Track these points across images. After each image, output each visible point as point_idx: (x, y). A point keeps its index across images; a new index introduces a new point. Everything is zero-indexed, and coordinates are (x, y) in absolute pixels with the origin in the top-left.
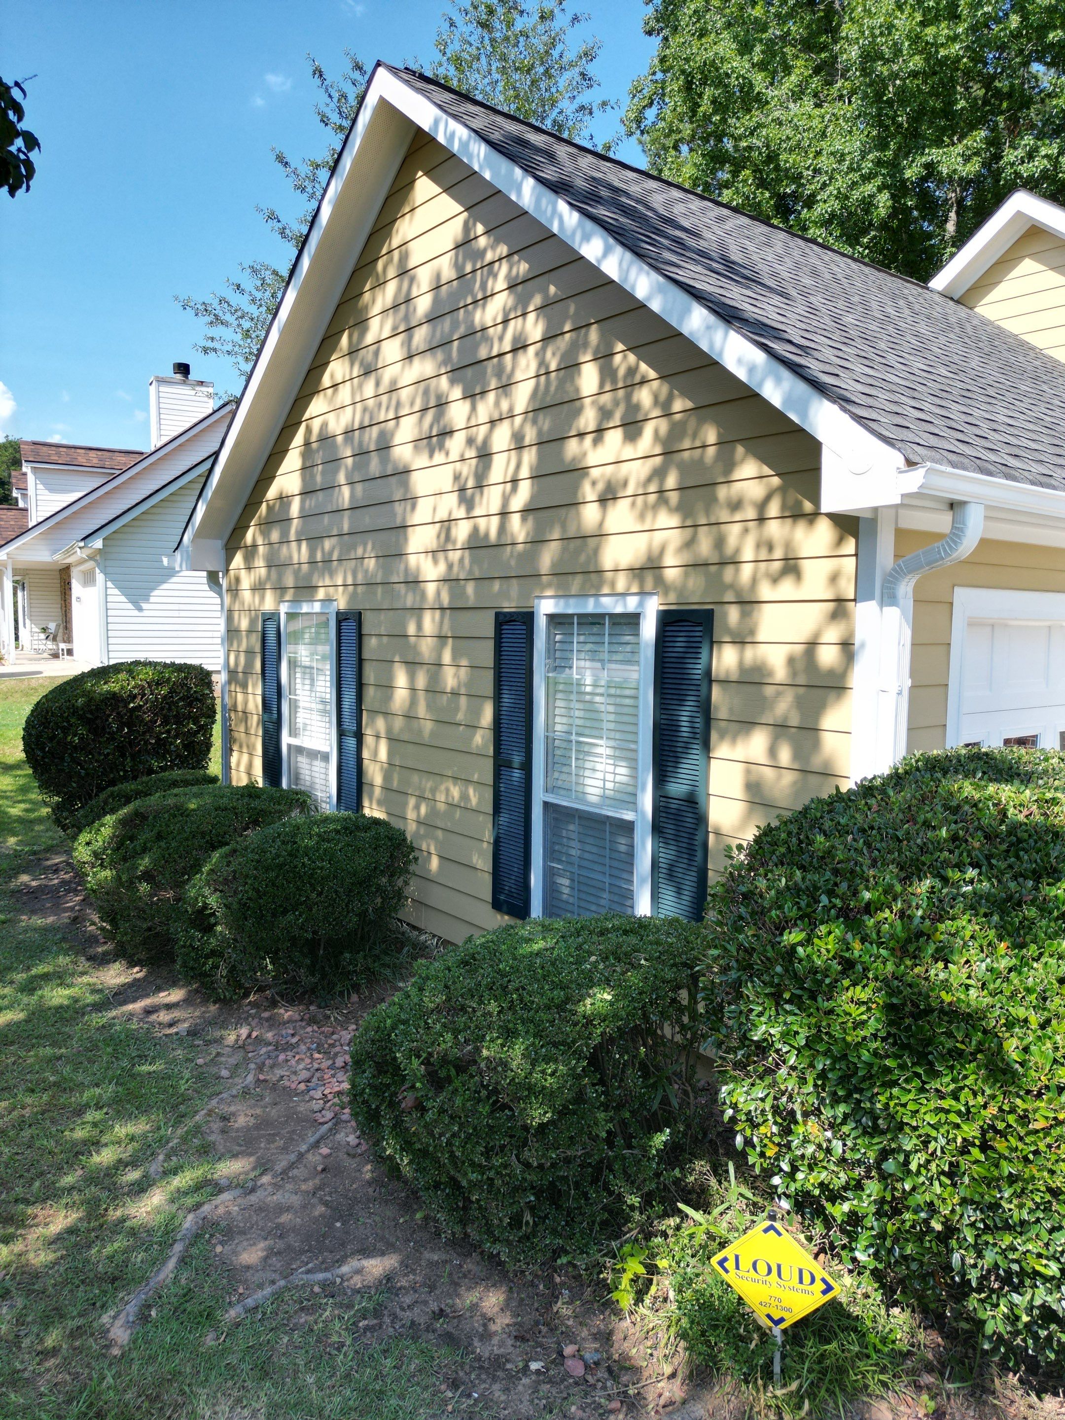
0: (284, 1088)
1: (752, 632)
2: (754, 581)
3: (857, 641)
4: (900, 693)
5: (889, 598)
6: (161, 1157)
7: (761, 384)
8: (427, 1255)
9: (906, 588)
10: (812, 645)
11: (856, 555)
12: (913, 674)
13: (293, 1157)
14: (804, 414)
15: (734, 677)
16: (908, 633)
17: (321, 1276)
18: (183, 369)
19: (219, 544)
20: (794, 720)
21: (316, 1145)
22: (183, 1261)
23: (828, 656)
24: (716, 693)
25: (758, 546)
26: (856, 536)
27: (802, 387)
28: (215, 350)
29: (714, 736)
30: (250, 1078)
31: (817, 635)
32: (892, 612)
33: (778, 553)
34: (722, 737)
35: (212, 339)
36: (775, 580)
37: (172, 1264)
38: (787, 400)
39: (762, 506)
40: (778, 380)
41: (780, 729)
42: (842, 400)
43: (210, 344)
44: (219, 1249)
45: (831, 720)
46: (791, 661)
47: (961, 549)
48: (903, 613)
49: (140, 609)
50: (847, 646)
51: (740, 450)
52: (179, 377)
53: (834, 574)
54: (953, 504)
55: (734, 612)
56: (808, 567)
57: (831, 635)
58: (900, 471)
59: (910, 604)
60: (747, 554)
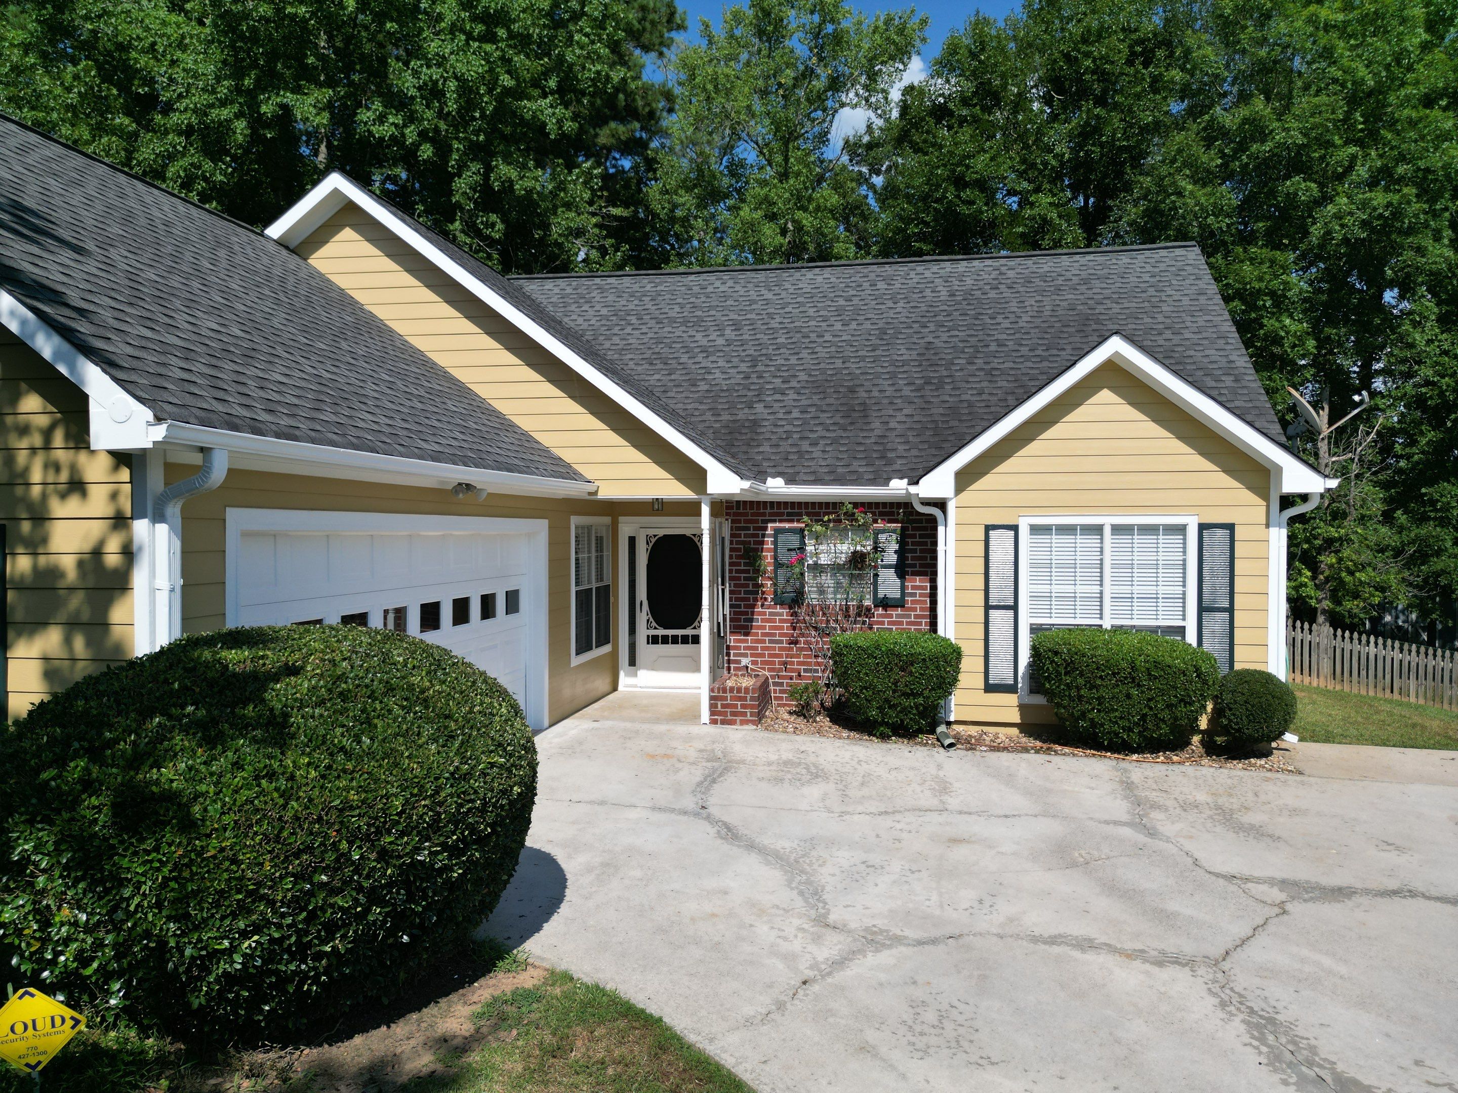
1: (45, 540)
2: (44, 496)
3: (135, 548)
4: (172, 590)
5: (158, 517)
7: (32, 336)
9: (174, 510)
10: (97, 553)
11: (131, 482)
12: (185, 573)
14: (72, 367)
15: (29, 580)
16: (177, 544)
20: (85, 616)
23: (112, 559)
24: (11, 596)
25: (46, 466)
26: (129, 467)
27: (66, 346)
29: (11, 635)
31: (101, 543)
32: (162, 529)
33: (64, 477)
34: (19, 635)
36: (63, 496)
38: (57, 354)
39: (48, 434)
40: (48, 337)
41: (72, 626)
42: (108, 364)
45: (117, 614)
46: (80, 564)
47: (210, 482)
48: (172, 528)
50: (129, 553)
51: (23, 386)
53: (114, 496)
54: (202, 450)
55: (26, 527)
56: (93, 490)
57: (113, 545)
58: (149, 424)
59: (178, 521)
60: (36, 475)
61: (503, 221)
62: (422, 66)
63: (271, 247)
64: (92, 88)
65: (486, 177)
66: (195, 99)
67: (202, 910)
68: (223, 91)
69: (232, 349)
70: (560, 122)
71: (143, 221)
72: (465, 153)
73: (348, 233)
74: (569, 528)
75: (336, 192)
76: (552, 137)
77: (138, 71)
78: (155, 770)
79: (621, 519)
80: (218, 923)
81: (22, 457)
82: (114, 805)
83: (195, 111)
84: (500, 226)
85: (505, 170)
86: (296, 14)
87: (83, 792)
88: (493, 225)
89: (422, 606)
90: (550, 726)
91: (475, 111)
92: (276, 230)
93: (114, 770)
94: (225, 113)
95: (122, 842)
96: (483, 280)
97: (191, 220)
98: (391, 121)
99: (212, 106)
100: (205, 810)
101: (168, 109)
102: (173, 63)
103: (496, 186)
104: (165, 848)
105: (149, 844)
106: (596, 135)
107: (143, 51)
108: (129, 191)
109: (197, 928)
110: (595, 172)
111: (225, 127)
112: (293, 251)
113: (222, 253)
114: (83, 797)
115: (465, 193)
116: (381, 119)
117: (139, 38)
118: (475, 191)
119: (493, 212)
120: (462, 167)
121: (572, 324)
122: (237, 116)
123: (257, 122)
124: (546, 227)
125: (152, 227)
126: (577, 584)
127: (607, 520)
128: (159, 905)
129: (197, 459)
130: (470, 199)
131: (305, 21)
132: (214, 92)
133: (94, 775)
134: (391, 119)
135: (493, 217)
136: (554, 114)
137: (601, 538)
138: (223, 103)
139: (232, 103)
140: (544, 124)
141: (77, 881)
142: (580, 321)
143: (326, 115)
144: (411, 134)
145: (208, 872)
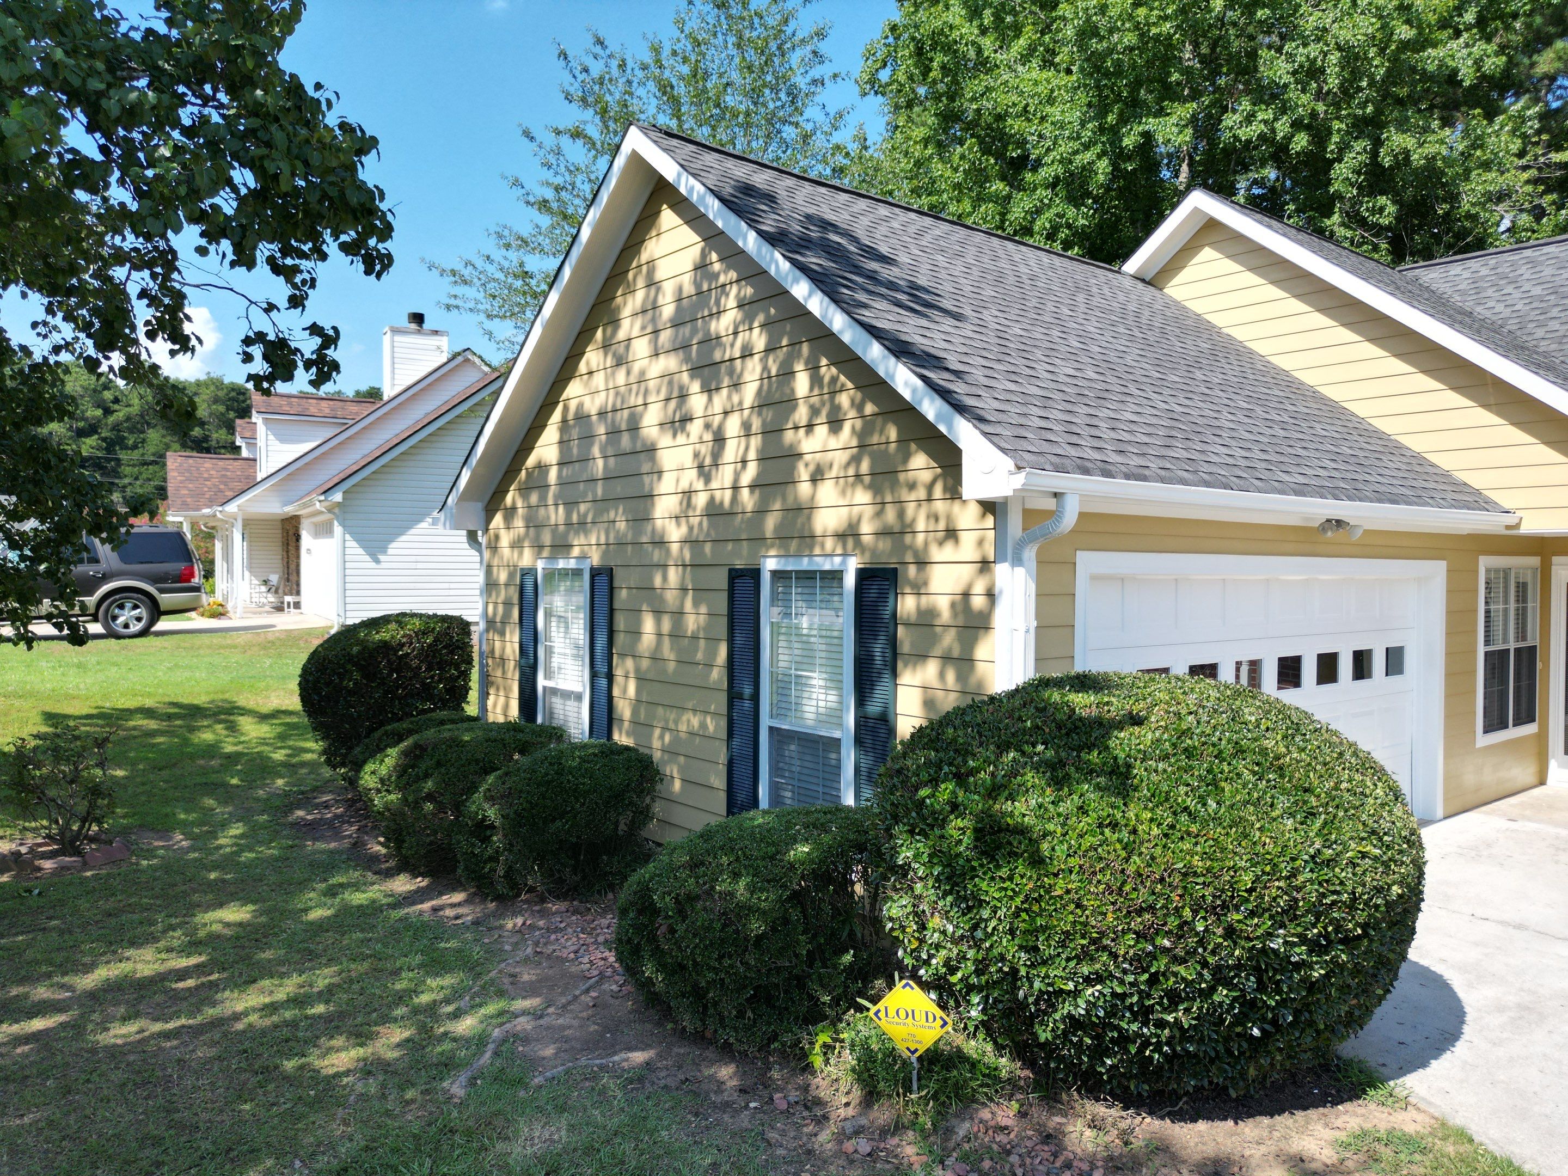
0: (557, 957)
1: (926, 583)
2: (926, 544)
3: (997, 591)
4: (1027, 631)
5: (1017, 561)
6: (467, 998)
7: (920, 402)
8: (676, 1050)
9: (1030, 554)
10: (966, 595)
11: (995, 528)
12: (1037, 617)
13: (569, 998)
14: (950, 428)
15: (913, 618)
16: (1033, 587)
17: (598, 1062)
18: (418, 318)
19: (480, 506)
20: (956, 653)
21: (587, 991)
22: (496, 1054)
23: (978, 602)
24: (901, 630)
25: (928, 517)
26: (994, 514)
28: (457, 307)
29: (900, 664)
30: (529, 950)
31: (970, 586)
32: (1020, 571)
33: (942, 525)
34: (907, 664)
35: (455, 297)
36: (941, 543)
37: (488, 1055)
38: (938, 416)
39: (930, 487)
40: (932, 400)
41: (946, 659)
42: (978, 419)
43: (453, 302)
44: (520, 1049)
45: (982, 651)
46: (953, 605)
47: (1062, 526)
48: (1028, 571)
49: (377, 561)
50: (991, 595)
51: (913, 446)
52: (414, 326)
53: (981, 542)
54: (1056, 495)
55: (912, 570)
56: (963, 536)
57: (979, 587)
58: (1011, 473)
59: (1034, 565)
60: (921, 525)
61: (1394, 202)
62: (1297, 47)
63: (1128, 283)
64: (974, 163)
65: (1374, 154)
66: (1062, 149)
67: (1049, 946)
68: (1087, 134)
69: (1086, 392)
70: (1478, 63)
71: (1012, 280)
72: (1348, 133)
73: (1207, 253)
74: (1477, 572)
75: (1196, 211)
76: (1467, 83)
77: (1012, 136)
78: (1009, 803)
79: (1555, 559)
80: (1063, 963)
81: (910, 509)
82: (976, 830)
83: (1060, 162)
84: (1391, 209)
85: (1397, 140)
86: (1160, 34)
87: (952, 812)
88: (1382, 209)
89: (1280, 659)
90: (1445, 818)
91: (1361, 80)
92: (1132, 265)
93: (976, 797)
94: (1088, 156)
95: (982, 866)
96: (1366, 277)
97: (1053, 269)
98: (1260, 118)
99: (1076, 152)
100: (1053, 849)
101: (1038, 164)
102: (1043, 119)
103: (1387, 162)
104: (1017, 879)
105: (1004, 872)
106: (1533, 65)
107: (1018, 116)
108: (1001, 253)
109: (1044, 963)
110: (1529, 113)
111: (1088, 169)
112: (1149, 283)
113: (1081, 298)
114: (952, 817)
115: (1347, 179)
116: (1249, 118)
117: (1014, 105)
118: (1359, 173)
119: (1382, 194)
120: (1343, 148)
121: (1488, 314)
122: (1099, 157)
123: (1118, 156)
124: (1453, 198)
125: (1019, 284)
126: (1487, 642)
127: (1535, 561)
128: (1012, 932)
129: (1051, 504)
130: (1352, 185)
131: (1170, 37)
132: (1079, 138)
133: (960, 799)
134: (1260, 116)
135: (1382, 200)
136: (1469, 55)
137: (1525, 585)
138: (1087, 147)
139: (1095, 144)
140: (1455, 71)
141: (946, 893)
142: (1500, 307)
143: (1189, 131)
144: (1282, 127)
145: (1055, 910)
